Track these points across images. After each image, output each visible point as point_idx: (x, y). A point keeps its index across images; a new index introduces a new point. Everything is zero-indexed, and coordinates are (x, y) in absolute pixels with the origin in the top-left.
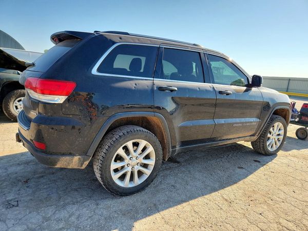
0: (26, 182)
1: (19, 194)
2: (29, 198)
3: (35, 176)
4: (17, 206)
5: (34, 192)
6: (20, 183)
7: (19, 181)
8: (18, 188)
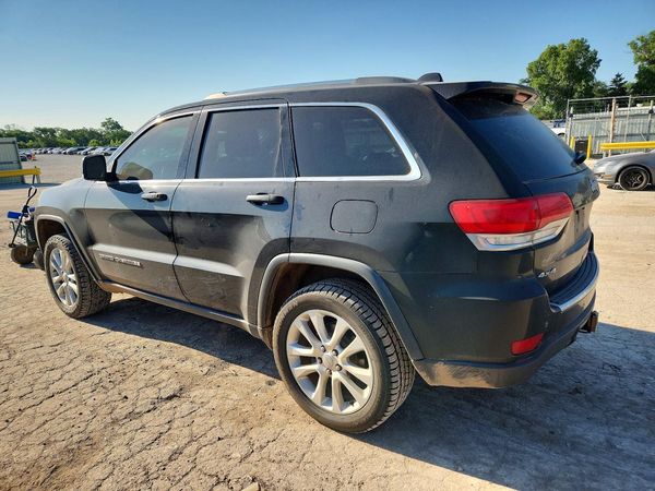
0: (577, 391)
1: (598, 378)
2: (584, 366)
3: (555, 392)
4: (604, 364)
5: (573, 369)
6: (588, 393)
7: (589, 400)
8: (597, 387)
